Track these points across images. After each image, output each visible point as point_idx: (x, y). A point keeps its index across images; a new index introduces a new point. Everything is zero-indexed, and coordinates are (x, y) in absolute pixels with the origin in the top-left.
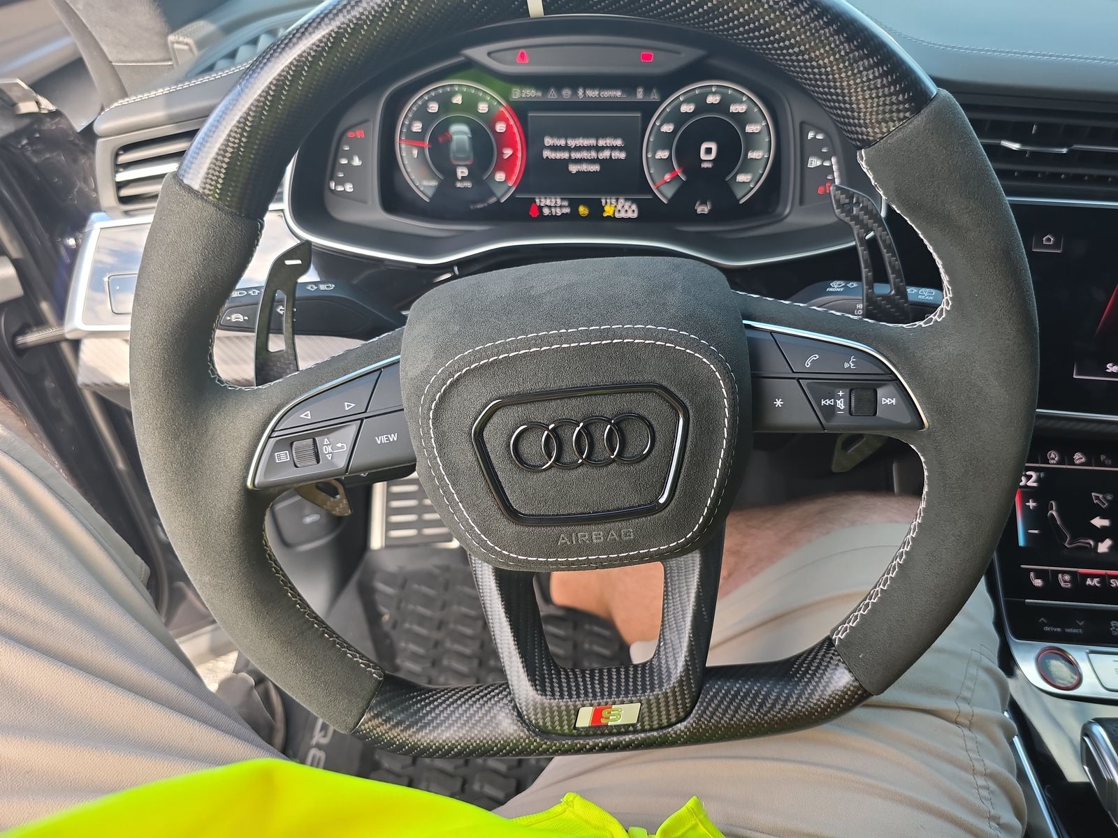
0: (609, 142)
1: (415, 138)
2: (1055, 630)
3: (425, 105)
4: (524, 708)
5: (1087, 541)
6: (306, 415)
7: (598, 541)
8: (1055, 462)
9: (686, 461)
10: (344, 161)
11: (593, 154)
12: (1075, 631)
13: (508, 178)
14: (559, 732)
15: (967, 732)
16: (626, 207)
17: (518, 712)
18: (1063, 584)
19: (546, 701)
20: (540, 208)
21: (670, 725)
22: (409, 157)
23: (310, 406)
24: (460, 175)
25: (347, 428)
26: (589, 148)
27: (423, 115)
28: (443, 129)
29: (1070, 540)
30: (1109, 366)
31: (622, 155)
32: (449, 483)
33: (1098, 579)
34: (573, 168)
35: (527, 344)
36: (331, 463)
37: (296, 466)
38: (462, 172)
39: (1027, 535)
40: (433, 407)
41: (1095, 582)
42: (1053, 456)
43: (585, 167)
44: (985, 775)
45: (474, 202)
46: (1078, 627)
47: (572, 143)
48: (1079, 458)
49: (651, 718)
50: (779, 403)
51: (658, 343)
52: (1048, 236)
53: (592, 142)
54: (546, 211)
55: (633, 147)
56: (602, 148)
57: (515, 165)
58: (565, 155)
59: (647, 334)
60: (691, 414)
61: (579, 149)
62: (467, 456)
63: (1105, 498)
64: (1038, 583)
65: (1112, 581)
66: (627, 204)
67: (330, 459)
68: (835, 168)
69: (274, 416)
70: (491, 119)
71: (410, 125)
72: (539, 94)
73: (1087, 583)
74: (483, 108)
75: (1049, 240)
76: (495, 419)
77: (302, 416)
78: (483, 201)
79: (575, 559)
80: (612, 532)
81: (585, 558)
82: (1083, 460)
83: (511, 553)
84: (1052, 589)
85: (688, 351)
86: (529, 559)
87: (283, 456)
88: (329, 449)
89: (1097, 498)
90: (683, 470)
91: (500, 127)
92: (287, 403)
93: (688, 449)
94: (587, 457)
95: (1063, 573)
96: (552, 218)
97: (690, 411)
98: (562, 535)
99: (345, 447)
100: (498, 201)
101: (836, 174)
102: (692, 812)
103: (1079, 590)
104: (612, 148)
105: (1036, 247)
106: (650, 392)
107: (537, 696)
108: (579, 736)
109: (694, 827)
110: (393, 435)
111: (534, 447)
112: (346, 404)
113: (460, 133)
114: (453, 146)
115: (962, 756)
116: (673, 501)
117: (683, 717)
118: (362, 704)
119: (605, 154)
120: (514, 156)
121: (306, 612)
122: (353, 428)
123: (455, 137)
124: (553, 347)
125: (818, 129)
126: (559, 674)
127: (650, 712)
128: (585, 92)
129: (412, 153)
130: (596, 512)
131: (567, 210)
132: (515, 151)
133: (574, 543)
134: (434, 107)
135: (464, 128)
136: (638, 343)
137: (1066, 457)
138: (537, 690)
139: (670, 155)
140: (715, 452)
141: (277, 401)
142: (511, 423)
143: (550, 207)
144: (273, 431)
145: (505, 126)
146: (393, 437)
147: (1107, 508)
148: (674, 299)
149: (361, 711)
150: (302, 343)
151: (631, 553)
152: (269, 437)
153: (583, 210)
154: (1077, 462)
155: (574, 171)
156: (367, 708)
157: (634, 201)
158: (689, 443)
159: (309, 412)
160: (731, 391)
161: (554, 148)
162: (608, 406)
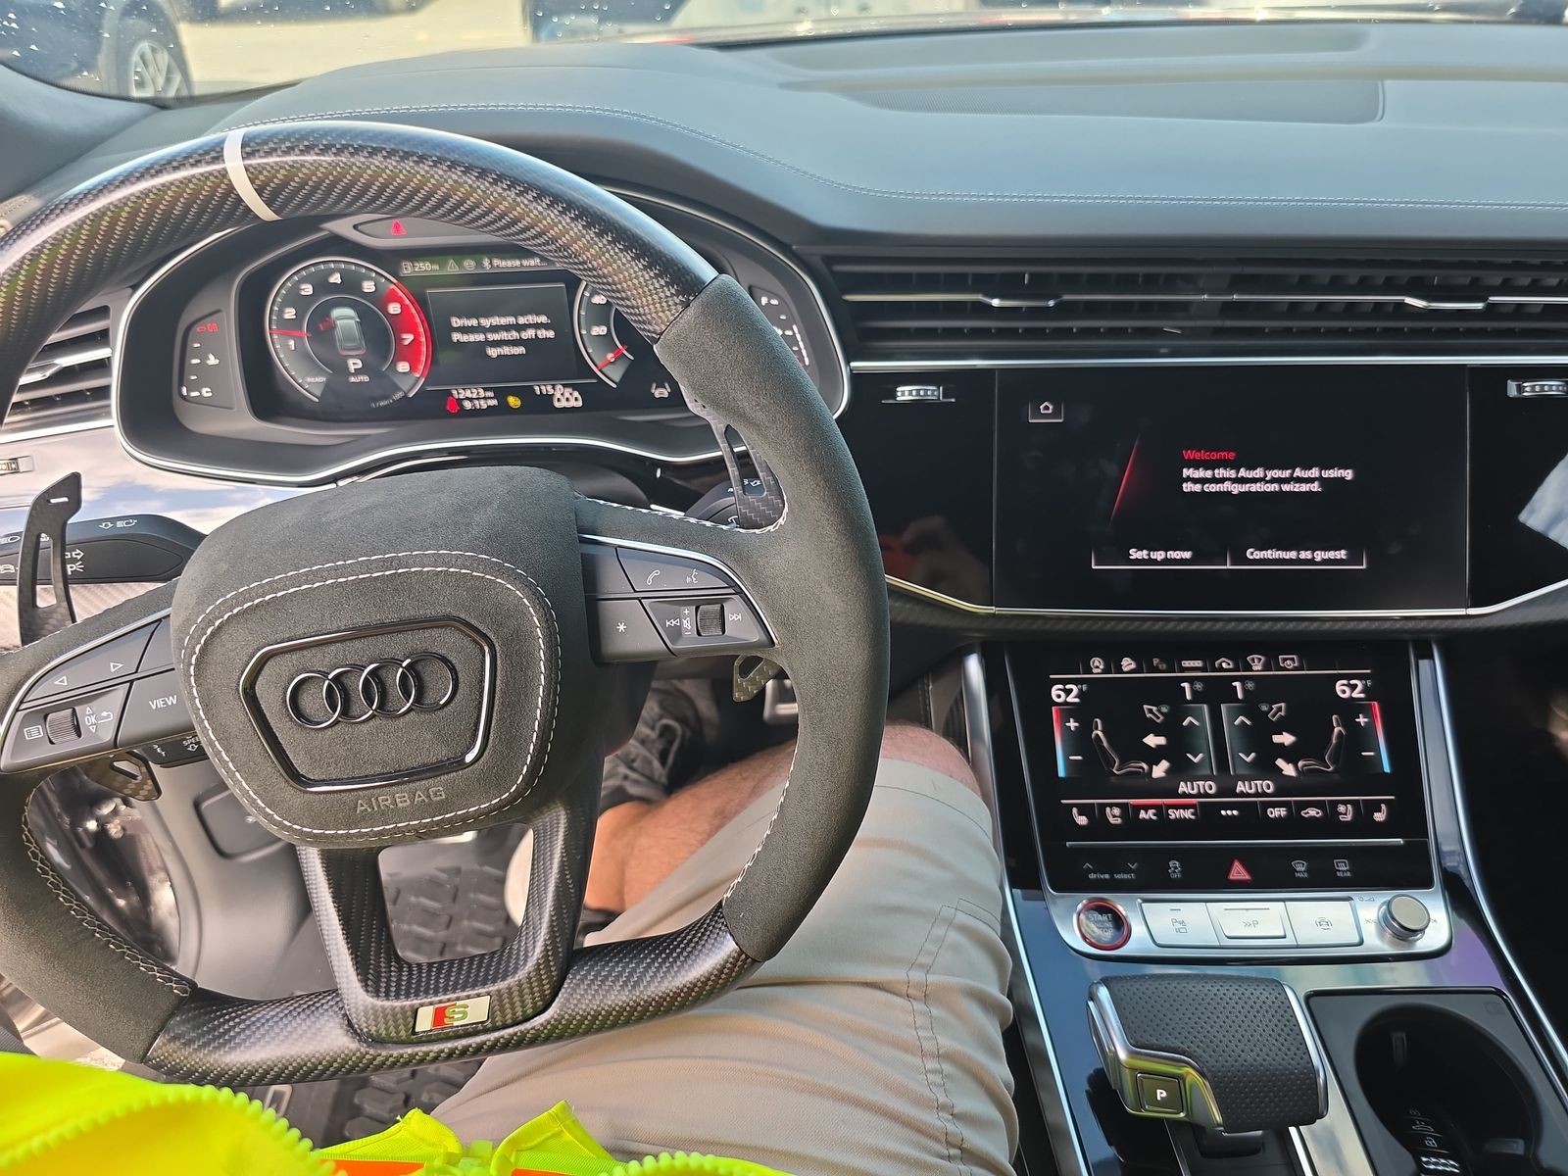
0: (532, 319)
1: (289, 328)
2: (1102, 877)
3: (296, 286)
4: (354, 1015)
5: (1140, 765)
6: (61, 682)
7: (405, 804)
8: (1099, 671)
9: (497, 702)
10: (195, 361)
11: (514, 335)
12: (1126, 876)
13: (413, 368)
14: (395, 1039)
15: (918, 1006)
16: (567, 395)
17: (349, 1021)
18: (1112, 820)
19: (380, 1003)
20: (460, 401)
21: (527, 1019)
22: (284, 350)
23: (67, 671)
24: (352, 368)
25: (114, 693)
26: (507, 328)
27: (294, 299)
28: (322, 314)
29: (1120, 765)
30: (1132, 551)
31: (551, 334)
32: (220, 749)
33: (1153, 811)
34: (493, 352)
35: (296, 581)
36: (95, 736)
37: (52, 743)
38: (354, 364)
39: (1068, 763)
40: (193, 662)
41: (1151, 814)
42: (1097, 664)
43: (506, 350)
44: (938, 1056)
45: (376, 399)
46: (1129, 871)
47: (486, 322)
48: (1128, 664)
49: (502, 1011)
50: (622, 627)
51: (452, 570)
52: (1046, 403)
53: (511, 320)
54: (468, 405)
55: (562, 322)
56: (525, 327)
57: (419, 353)
58: (480, 337)
59: (438, 560)
60: (498, 649)
61: (495, 329)
62: (239, 716)
63: (1159, 711)
64: (1082, 820)
65: (1170, 811)
66: (568, 391)
67: (94, 731)
68: (798, 337)
69: (23, 684)
70: (381, 299)
71: (281, 312)
72: (437, 267)
73: (1141, 816)
74: (368, 287)
75: (1047, 408)
76: (266, 670)
77: (56, 683)
78: (386, 398)
79: (381, 828)
80: (418, 792)
81: (392, 826)
82: (1133, 666)
83: (304, 827)
84: (1099, 826)
85: (487, 577)
86: (327, 832)
87: (35, 732)
88: (93, 719)
89: (1151, 711)
90: (494, 714)
91: (394, 308)
92: (39, 669)
93: (498, 689)
94: (378, 707)
95: (1111, 805)
96: (476, 413)
97: (497, 645)
98: (360, 802)
99: (110, 716)
100: (405, 397)
101: (801, 344)
102: (556, 1118)
103: (1132, 826)
104: (537, 327)
105: (1032, 419)
106: (448, 626)
107: (367, 997)
108: (420, 1042)
109: (558, 1135)
110: (171, 698)
111: (314, 701)
112: (112, 664)
113: (344, 318)
114: (339, 333)
115: (909, 1035)
116: (487, 752)
117: (541, 1008)
118: (153, 1026)
119: (530, 334)
120: (416, 342)
121: (83, 920)
122: (122, 690)
123: (338, 322)
124: (327, 583)
125: (772, 295)
126: (400, 969)
127: (502, 1006)
128: (491, 263)
129: (288, 345)
130: (399, 771)
131: (494, 402)
132: (417, 335)
133: (376, 809)
134: (307, 289)
135: (349, 312)
136: (428, 571)
137: (1112, 664)
138: (367, 991)
139: (609, 330)
140: (533, 690)
141: (26, 667)
142: (285, 674)
143: (471, 399)
144: (21, 702)
145: (399, 306)
146: (172, 700)
147: (1163, 722)
148: (481, 518)
149: (151, 1034)
150: (77, 593)
151: (447, 816)
152: (17, 710)
153: (514, 402)
154: (1125, 669)
155: (495, 355)
156: (161, 1031)
157: (575, 387)
158: (498, 682)
159: (65, 677)
160: (546, 619)
161: (464, 330)
162: (400, 646)
